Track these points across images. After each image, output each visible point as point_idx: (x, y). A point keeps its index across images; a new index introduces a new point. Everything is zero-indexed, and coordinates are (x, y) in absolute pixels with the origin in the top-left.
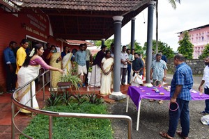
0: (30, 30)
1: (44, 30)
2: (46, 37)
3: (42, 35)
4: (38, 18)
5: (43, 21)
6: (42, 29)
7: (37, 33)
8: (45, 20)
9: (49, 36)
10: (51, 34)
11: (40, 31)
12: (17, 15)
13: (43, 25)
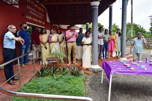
0: (30, 18)
1: (42, 18)
2: (44, 23)
3: (40, 22)
4: (37, 9)
5: (40, 11)
6: (40, 17)
7: (36, 20)
8: (43, 11)
9: (46, 23)
10: (48, 21)
11: (38, 19)
12: (17, 7)
13: (41, 14)
